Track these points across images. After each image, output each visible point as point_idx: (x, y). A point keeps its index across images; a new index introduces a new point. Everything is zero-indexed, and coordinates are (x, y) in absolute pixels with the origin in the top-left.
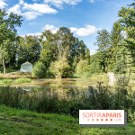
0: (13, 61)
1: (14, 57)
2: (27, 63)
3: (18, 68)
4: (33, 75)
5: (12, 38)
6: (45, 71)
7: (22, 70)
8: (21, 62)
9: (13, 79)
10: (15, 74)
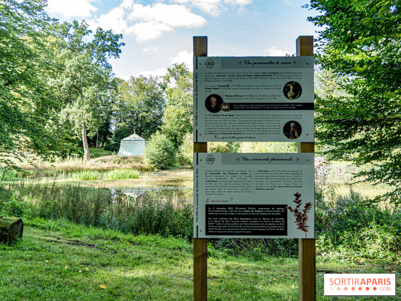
0: (104, 131)
1: (107, 124)
2: (134, 136)
3: (115, 148)
4: (146, 164)
5: (102, 82)
6: (172, 154)
7: (123, 152)
8: (122, 134)
9: (102, 170)
10: (108, 160)
